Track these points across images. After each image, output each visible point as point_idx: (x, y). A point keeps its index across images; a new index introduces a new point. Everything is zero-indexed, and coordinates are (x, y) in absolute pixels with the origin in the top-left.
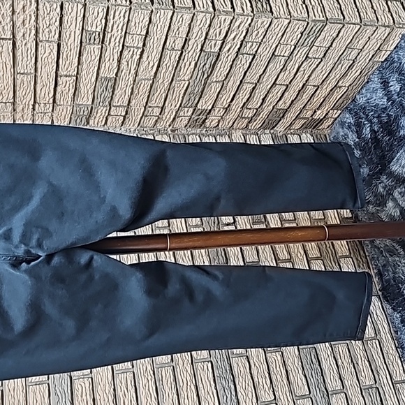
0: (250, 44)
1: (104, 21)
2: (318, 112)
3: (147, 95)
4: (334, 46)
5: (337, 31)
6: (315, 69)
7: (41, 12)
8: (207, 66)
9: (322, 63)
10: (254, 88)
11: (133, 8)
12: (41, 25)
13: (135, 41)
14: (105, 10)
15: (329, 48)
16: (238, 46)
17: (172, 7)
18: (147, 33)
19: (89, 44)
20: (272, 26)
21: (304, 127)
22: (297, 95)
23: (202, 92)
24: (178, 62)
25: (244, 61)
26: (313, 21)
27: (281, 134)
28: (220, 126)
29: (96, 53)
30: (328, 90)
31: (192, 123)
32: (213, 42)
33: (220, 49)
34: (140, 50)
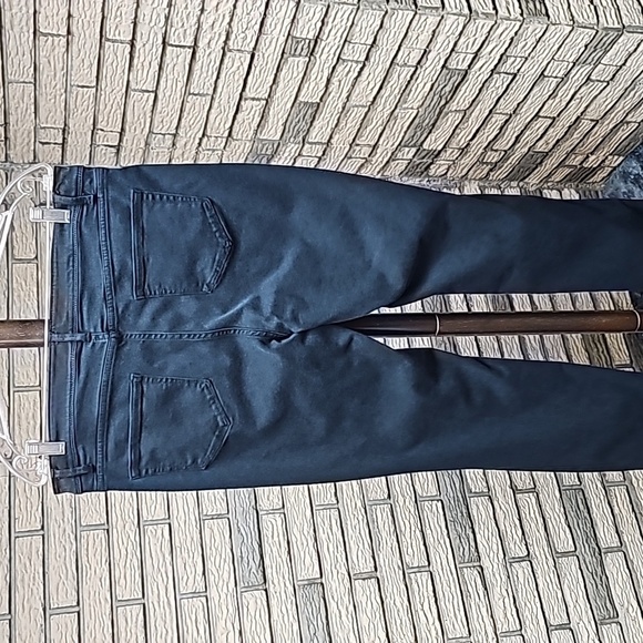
0: (513, 59)
1: (319, 24)
2: (592, 158)
3: (357, 128)
4: (628, 64)
5: (636, 44)
6: (596, 97)
7: (239, 11)
8: (448, 89)
9: (608, 88)
10: (507, 121)
11: (361, 8)
12: (235, 29)
13: (356, 52)
14: (324, 10)
15: (621, 67)
16: (496, 61)
17: (413, 7)
18: (374, 42)
19: (294, 55)
20: (547, 34)
21: (568, 179)
22: (566, 133)
23: (434, 125)
24: (409, 82)
25: (500, 82)
26: (605, 29)
27: (534, 188)
28: (448, 175)
29: (300, 69)
30: (611, 126)
31: (411, 169)
32: (462, 56)
33: (469, 66)
34: (360, 66)
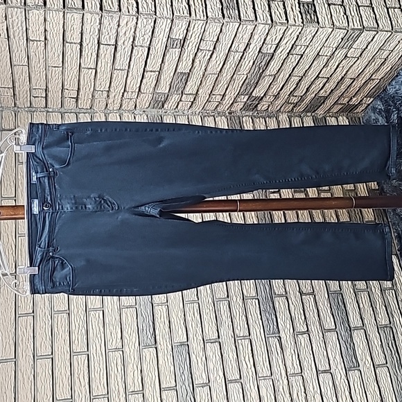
0: (300, 47)
1: (185, 31)
2: (354, 99)
3: (213, 84)
4: (369, 47)
5: (372, 37)
6: (352, 66)
7: (139, 25)
8: (263, 64)
9: (359, 61)
10: (300, 80)
11: (209, 22)
12: (138, 35)
13: (207, 45)
14: (188, 24)
15: (365, 49)
16: (290, 48)
17: (239, 21)
18: (218, 39)
19: (172, 48)
20: (318, 33)
21: (341, 111)
22: (336, 86)
23: (257, 83)
24: (240, 61)
25: (293, 59)
26: (352, 29)
27: (321, 116)
28: (269, 109)
29: (176, 55)
30: (363, 82)
31: (246, 107)
32: (269, 46)
33: (274, 51)
34: (211, 52)
